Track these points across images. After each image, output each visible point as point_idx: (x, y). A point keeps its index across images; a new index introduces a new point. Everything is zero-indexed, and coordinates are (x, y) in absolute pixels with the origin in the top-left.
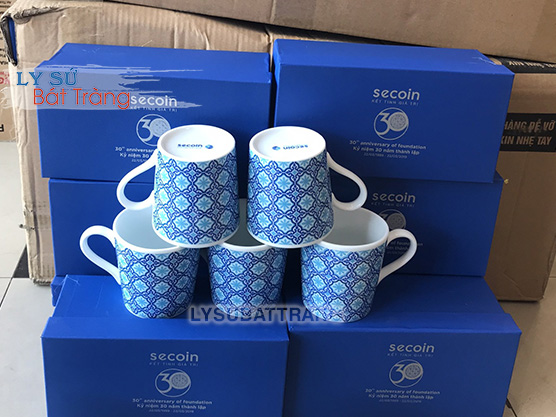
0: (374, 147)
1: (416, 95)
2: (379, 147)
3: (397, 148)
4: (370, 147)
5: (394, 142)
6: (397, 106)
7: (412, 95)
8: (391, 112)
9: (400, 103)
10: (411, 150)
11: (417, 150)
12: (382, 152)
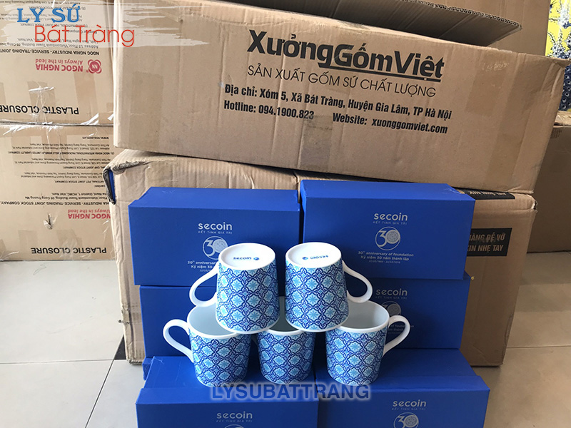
0: (376, 256)
1: (405, 217)
2: (379, 255)
3: (393, 256)
4: (373, 256)
5: (390, 252)
6: (392, 225)
7: (402, 217)
8: (388, 230)
9: (394, 223)
10: (402, 257)
11: (407, 257)
12: (382, 260)
